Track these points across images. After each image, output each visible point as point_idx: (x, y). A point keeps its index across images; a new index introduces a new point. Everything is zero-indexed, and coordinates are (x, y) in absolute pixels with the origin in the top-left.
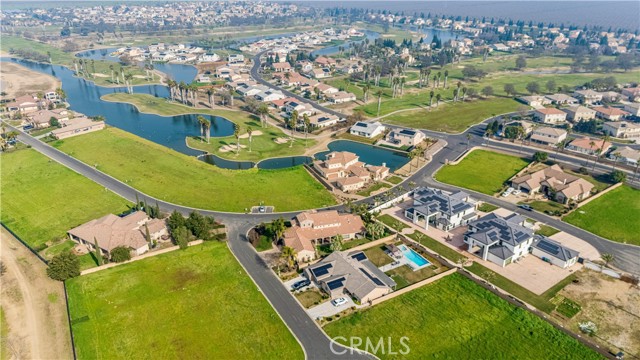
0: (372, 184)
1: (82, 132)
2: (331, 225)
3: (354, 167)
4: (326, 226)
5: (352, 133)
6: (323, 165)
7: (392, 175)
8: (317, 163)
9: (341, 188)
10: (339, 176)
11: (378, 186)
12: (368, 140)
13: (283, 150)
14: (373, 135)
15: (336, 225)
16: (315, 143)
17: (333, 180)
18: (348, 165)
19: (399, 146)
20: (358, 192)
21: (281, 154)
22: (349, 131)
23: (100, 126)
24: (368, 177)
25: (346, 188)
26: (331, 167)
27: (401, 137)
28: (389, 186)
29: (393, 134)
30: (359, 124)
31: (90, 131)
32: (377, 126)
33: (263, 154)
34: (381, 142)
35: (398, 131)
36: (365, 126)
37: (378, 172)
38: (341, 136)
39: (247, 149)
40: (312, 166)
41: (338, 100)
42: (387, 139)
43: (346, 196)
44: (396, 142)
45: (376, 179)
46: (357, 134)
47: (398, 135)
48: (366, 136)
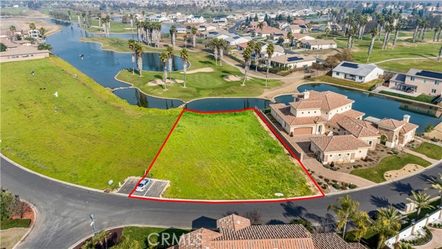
0: (384, 155)
1: (20, 59)
3: (345, 117)
5: (334, 75)
6: (287, 111)
7: (420, 141)
8: (276, 108)
9: (318, 156)
10: (315, 131)
11: (399, 161)
12: (361, 85)
13: (232, 89)
14: (368, 79)
16: (279, 84)
17: (304, 137)
18: (333, 113)
19: (415, 94)
20: (356, 169)
21: (227, 93)
22: (330, 74)
23: (44, 54)
24: (375, 139)
25: (331, 157)
26: (301, 114)
27: (418, 82)
28: (425, 164)
29: (402, 78)
30: (344, 65)
31: (30, 58)
32: (373, 68)
33: (201, 92)
34: (380, 88)
35: (412, 72)
36: (355, 66)
37: (396, 131)
38: (319, 78)
39: (182, 84)
40: (268, 112)
42: (392, 85)
44: (408, 89)
45: (391, 145)
46: (341, 77)
47: (412, 78)
48: (357, 80)
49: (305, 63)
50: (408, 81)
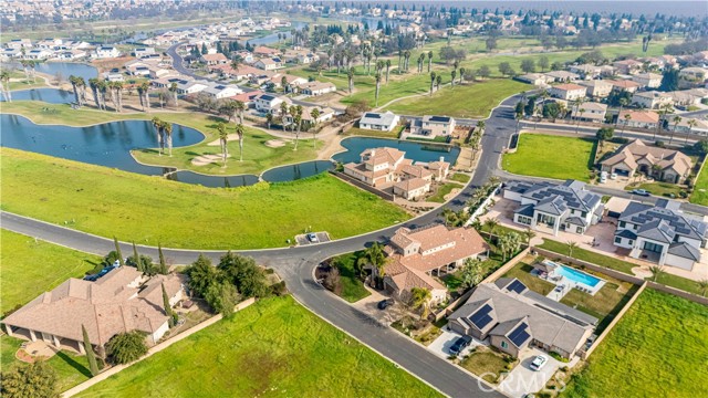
2: (444, 247)
4: (438, 249)
5: (362, 127)
12: (389, 134)
14: (392, 127)
15: (450, 245)
19: (432, 137)
22: (357, 125)
27: (432, 126)
29: (420, 124)
30: (368, 116)
34: (406, 134)
35: (426, 118)
36: (377, 116)
38: (350, 131)
41: (317, 92)
42: (412, 130)
43: (415, 204)
44: (425, 133)
46: (368, 128)
47: (427, 123)
48: (384, 129)
49: (326, 117)
50: (424, 127)
